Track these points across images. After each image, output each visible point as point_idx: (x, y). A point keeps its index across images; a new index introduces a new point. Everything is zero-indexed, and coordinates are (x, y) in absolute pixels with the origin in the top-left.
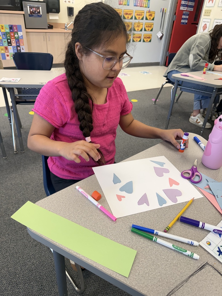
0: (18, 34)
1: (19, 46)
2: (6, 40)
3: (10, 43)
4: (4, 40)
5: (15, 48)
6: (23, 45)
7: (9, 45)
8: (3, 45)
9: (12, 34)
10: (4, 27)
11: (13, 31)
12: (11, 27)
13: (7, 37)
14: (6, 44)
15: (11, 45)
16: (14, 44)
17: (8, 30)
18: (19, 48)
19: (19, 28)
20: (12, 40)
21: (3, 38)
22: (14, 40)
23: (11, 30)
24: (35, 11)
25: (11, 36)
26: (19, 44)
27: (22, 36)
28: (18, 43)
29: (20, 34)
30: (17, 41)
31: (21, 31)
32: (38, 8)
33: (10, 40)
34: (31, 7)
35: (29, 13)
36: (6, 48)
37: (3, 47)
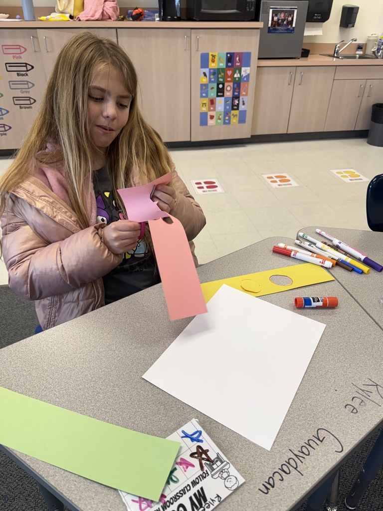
0: (240, 73)
1: (238, 97)
2: (215, 85)
3: (220, 92)
4: (210, 85)
5: (230, 102)
6: (246, 95)
7: (218, 96)
8: (207, 96)
9: (229, 73)
10: (216, 59)
11: (232, 66)
12: (230, 58)
13: (218, 78)
14: (213, 94)
15: (223, 96)
16: (228, 94)
17: (223, 65)
18: (236, 102)
19: (245, 59)
20: (226, 84)
21: (210, 81)
22: (231, 84)
23: (230, 64)
24: (283, 20)
25: (225, 77)
26: (239, 93)
27: (248, 76)
28: (237, 90)
29: (245, 71)
30: (236, 85)
31: (248, 65)
32: (291, 13)
33: (223, 85)
34: (276, 13)
35: (270, 25)
36: (212, 102)
37: (206, 101)
